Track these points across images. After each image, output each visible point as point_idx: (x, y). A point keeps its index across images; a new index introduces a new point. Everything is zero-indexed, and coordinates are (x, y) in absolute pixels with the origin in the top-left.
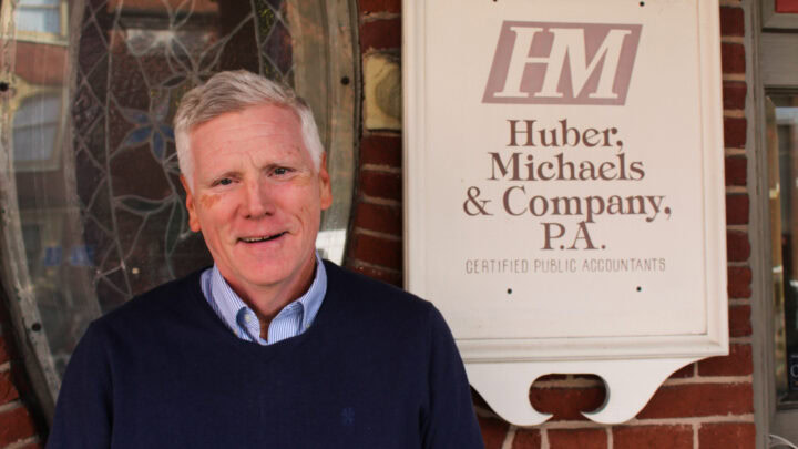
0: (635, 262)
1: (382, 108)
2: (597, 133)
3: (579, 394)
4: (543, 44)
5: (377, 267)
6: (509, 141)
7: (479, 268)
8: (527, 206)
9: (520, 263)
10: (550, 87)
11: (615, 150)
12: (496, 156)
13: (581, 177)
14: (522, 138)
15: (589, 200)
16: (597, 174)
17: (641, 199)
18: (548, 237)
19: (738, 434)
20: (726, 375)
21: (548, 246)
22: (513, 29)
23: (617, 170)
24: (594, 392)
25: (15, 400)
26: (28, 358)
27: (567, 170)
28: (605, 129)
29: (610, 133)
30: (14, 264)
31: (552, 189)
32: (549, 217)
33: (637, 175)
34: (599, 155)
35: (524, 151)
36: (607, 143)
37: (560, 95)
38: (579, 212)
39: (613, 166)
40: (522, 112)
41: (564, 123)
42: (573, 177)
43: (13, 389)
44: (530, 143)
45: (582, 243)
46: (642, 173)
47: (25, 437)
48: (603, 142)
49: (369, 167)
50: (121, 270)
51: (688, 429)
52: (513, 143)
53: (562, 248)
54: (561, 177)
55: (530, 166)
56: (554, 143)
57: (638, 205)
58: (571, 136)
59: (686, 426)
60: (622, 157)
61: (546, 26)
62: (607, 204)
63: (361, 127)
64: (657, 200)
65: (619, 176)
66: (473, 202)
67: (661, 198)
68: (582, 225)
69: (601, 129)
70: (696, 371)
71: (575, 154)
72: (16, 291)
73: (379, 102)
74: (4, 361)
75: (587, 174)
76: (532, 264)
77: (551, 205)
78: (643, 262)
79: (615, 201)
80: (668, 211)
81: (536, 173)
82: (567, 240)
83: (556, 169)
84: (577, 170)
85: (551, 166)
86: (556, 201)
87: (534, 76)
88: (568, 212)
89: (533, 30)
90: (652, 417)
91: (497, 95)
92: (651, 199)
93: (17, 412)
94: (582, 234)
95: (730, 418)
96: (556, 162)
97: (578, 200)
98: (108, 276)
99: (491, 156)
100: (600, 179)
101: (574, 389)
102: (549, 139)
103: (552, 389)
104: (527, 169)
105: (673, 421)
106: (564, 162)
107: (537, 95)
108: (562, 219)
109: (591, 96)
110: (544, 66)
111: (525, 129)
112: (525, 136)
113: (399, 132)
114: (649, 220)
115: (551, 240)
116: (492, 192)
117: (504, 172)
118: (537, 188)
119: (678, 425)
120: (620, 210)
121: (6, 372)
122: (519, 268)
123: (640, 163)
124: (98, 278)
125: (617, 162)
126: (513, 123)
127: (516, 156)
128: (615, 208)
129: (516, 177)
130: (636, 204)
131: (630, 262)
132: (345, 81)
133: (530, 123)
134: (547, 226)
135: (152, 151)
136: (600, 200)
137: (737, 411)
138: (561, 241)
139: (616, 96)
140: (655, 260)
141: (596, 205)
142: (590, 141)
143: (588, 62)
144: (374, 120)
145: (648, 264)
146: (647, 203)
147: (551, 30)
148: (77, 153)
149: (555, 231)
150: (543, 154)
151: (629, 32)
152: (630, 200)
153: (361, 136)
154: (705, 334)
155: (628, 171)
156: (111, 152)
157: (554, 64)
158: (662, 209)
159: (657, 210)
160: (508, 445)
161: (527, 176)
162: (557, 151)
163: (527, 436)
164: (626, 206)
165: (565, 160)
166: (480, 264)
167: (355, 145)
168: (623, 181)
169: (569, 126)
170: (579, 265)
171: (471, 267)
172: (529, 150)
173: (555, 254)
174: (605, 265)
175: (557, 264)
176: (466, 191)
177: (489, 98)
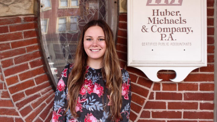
0: (184, 44)
1: (123, 8)
2: (174, 12)
5: (122, 45)
6: (152, 15)
7: (145, 44)
8: (157, 30)
9: (155, 43)
11: (179, 16)
12: (149, 18)
13: (170, 23)
14: (156, 14)
15: (172, 28)
16: (174, 22)
17: (185, 28)
18: (162, 37)
19: (210, 86)
20: (207, 72)
21: (162, 39)
24: (173, 74)
25: (44, 73)
26: (47, 64)
27: (167, 21)
29: (178, 12)
30: (44, 45)
31: (163, 26)
32: (162, 33)
33: (184, 23)
34: (175, 18)
35: (156, 17)
36: (177, 15)
37: (165, 3)
38: (170, 31)
39: (178, 20)
40: (156, 8)
41: (166, 10)
42: (168, 23)
43: (44, 71)
44: (158, 15)
45: (170, 39)
46: (186, 22)
47: (46, 81)
48: (176, 15)
49: (120, 22)
50: (68, 46)
51: (197, 84)
52: (154, 15)
53: (165, 40)
54: (165, 23)
55: (158, 21)
56: (164, 15)
57: (184, 30)
58: (168, 13)
59: (196, 84)
60: (181, 18)
62: (177, 29)
63: (119, 12)
64: (189, 29)
66: (144, 29)
67: (190, 28)
68: (170, 34)
69: (175, 11)
70: (199, 70)
71: (169, 17)
72: (45, 50)
73: (122, 7)
74: (42, 65)
75: (172, 22)
76: (158, 44)
78: (186, 44)
79: (179, 29)
80: (192, 31)
81: (159, 22)
82: (167, 38)
83: (164, 21)
84: (169, 21)
85: (163, 20)
86: (164, 29)
88: (167, 31)
90: (188, 81)
91: (150, 4)
92: (188, 28)
93: (45, 75)
94: (170, 37)
95: (208, 82)
97: (169, 28)
100: (175, 24)
101: (169, 74)
102: (162, 14)
103: (163, 74)
105: (193, 82)
107: (159, 3)
108: (165, 33)
109: (173, 3)
111: (157, 12)
113: (127, 13)
114: (187, 33)
116: (149, 27)
117: (151, 22)
118: (159, 26)
119: (194, 83)
120: (180, 31)
121: (42, 67)
122: (155, 45)
123: (185, 20)
124: (63, 48)
125: (179, 19)
126: (154, 10)
127: (154, 18)
128: (179, 30)
129: (154, 23)
130: (184, 29)
131: (182, 44)
132: (115, 2)
133: (158, 10)
134: (162, 35)
136: (175, 29)
137: (210, 81)
138: (165, 38)
139: (179, 3)
142: (173, 14)
144: (121, 11)
145: (187, 44)
146: (187, 29)
149: (164, 36)
150: (161, 18)
152: (183, 28)
153: (119, 15)
154: (201, 61)
155: (182, 21)
158: (191, 31)
159: (189, 31)
160: (152, 86)
161: (157, 23)
162: (164, 17)
163: (157, 85)
164: (181, 30)
165: (166, 19)
166: (145, 43)
167: (117, 17)
168: (181, 24)
169: (167, 11)
170: (170, 44)
171: (143, 44)
172: (158, 17)
173: (164, 41)
174: (176, 44)
175: (164, 44)
176: (142, 26)
177: (148, 5)
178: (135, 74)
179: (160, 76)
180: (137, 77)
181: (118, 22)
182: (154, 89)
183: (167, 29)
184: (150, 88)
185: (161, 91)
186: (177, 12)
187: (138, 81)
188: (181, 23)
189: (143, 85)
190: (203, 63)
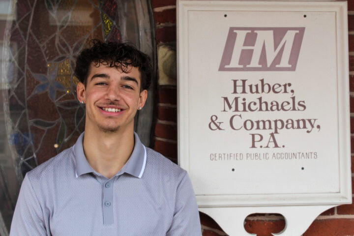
0: (301, 154)
1: (166, 74)
2: (280, 86)
3: (272, 223)
4: (251, 39)
6: (233, 91)
7: (217, 158)
8: (243, 125)
9: (238, 155)
10: (255, 62)
11: (290, 95)
12: (226, 99)
14: (239, 89)
15: (276, 122)
16: (280, 108)
17: (304, 121)
18: (253, 142)
20: (352, 214)
21: (253, 146)
22: (235, 31)
23: (291, 105)
24: (279, 223)
27: (264, 106)
28: (284, 84)
29: (287, 86)
31: (256, 116)
32: (254, 131)
33: (302, 108)
34: (281, 98)
35: (241, 96)
36: (285, 91)
37: (260, 66)
38: (270, 128)
39: (288, 103)
40: (239, 76)
41: (262, 81)
42: (267, 110)
44: (244, 92)
45: (272, 144)
46: (305, 107)
48: (283, 91)
50: (33, 158)
52: (235, 92)
53: (261, 147)
54: (261, 109)
55: (244, 104)
56: (257, 92)
57: (302, 124)
58: (266, 88)
60: (293, 98)
61: (253, 29)
62: (285, 124)
64: (312, 121)
65: (292, 109)
66: (214, 123)
67: (315, 120)
68: (272, 135)
69: (282, 83)
70: (336, 211)
71: (268, 97)
75: (274, 108)
76: (245, 156)
77: (255, 124)
78: (305, 155)
80: (318, 127)
81: (247, 108)
82: (264, 143)
83: (258, 105)
84: (269, 106)
85: (255, 104)
86: (258, 122)
87: (246, 56)
88: (264, 128)
89: (245, 32)
91: (226, 66)
92: (310, 121)
94: (272, 140)
96: (258, 102)
97: (270, 122)
98: (27, 161)
99: (223, 99)
100: (282, 110)
101: (269, 221)
102: (254, 89)
103: (257, 220)
104: (242, 105)
106: (262, 102)
107: (248, 66)
108: (261, 132)
109: (277, 66)
110: (252, 51)
111: (242, 84)
112: (242, 88)
114: (308, 132)
115: (255, 143)
116: (224, 118)
117: (230, 107)
118: (247, 115)
120: (293, 127)
122: (238, 158)
123: (304, 102)
124: (21, 162)
125: (291, 101)
126: (235, 81)
127: (236, 99)
128: (290, 126)
129: (237, 110)
130: (301, 123)
131: (298, 155)
133: (244, 81)
135: (49, 96)
136: (282, 122)
138: (261, 143)
139: (290, 66)
140: (311, 153)
141: (279, 124)
142: (276, 90)
143: (275, 49)
144: (163, 81)
145: (308, 156)
146: (307, 123)
147: (255, 31)
148: (10, 97)
149: (257, 138)
151: (298, 32)
152: (298, 121)
153: (156, 88)
154: (339, 192)
155: (297, 106)
156: (27, 97)
157: (257, 49)
158: (315, 126)
159: (313, 126)
161: (242, 109)
162: (258, 96)
164: (296, 125)
165: (263, 101)
166: (217, 155)
168: (294, 111)
169: (265, 83)
170: (270, 155)
171: (213, 157)
172: (244, 96)
173: (257, 150)
174: (284, 156)
175: (258, 155)
176: (210, 117)
177: (222, 68)
179: (250, 225)
181: (154, 106)
186: (285, 86)
188: (294, 109)
190: (343, 198)
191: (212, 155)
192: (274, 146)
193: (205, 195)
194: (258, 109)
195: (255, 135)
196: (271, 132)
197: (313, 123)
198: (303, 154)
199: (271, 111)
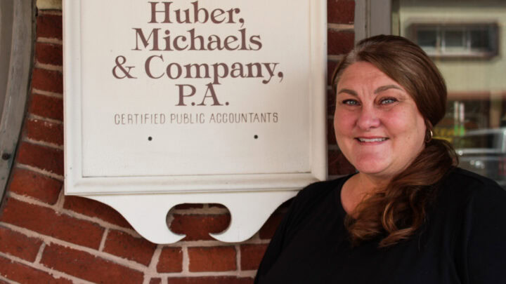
0: (253, 116)
2: (223, 12)
3: (212, 219)
5: (48, 119)
6: (150, 19)
7: (125, 120)
8: (165, 71)
9: (158, 116)
11: (238, 26)
12: (139, 31)
13: (209, 48)
14: (160, 17)
15: (216, 66)
16: (222, 45)
17: (258, 65)
18: (181, 96)
21: (181, 103)
23: (239, 42)
27: (197, 42)
28: (229, 9)
29: (234, 13)
31: (185, 57)
32: (183, 80)
33: (256, 46)
35: (163, 27)
36: (231, 21)
38: (207, 76)
39: (235, 39)
41: (195, 4)
42: (202, 48)
44: (167, 20)
45: (210, 101)
46: (260, 45)
48: (227, 20)
52: (153, 20)
53: (193, 104)
54: (193, 48)
55: (167, 39)
56: (187, 21)
57: (256, 71)
58: (202, 15)
60: (243, 31)
62: (230, 70)
63: (37, 8)
64: (272, 66)
65: (240, 47)
66: (120, 68)
67: (275, 64)
68: (210, 86)
69: (226, 9)
71: (205, 29)
75: (214, 45)
76: (168, 118)
77: (184, 71)
78: (259, 116)
79: (237, 67)
80: (280, 75)
81: (172, 44)
82: (198, 98)
83: (188, 41)
84: (206, 42)
85: (184, 39)
86: (188, 67)
88: (198, 76)
92: (267, 65)
94: (209, 93)
96: (188, 36)
97: (206, 66)
99: (135, 31)
100: (225, 49)
101: (209, 216)
102: (183, 17)
103: (191, 215)
104: (164, 41)
106: (195, 36)
108: (193, 81)
111: (163, 9)
112: (163, 15)
113: (61, 11)
114: (265, 82)
115: (184, 98)
116: (136, 60)
117: (146, 44)
118: (173, 56)
120: (241, 74)
122: (158, 120)
123: (258, 37)
125: (239, 36)
126: (154, 5)
127: (155, 31)
128: (237, 73)
129: (156, 48)
130: (255, 69)
131: (249, 116)
133: (167, 5)
136: (225, 66)
138: (192, 98)
140: (269, 114)
141: (221, 70)
142: (217, 19)
145: (264, 117)
146: (264, 69)
149: (187, 91)
150: (177, 29)
152: (250, 66)
153: (37, 15)
155: (248, 43)
158: (276, 73)
159: (272, 74)
160: (155, 259)
161: (165, 47)
162: (190, 26)
163: (171, 253)
164: (246, 71)
166: (126, 117)
167: (33, 22)
168: (244, 51)
169: (199, 7)
170: (207, 118)
171: (119, 119)
172: (167, 26)
173: (187, 109)
174: (228, 118)
175: (189, 117)
176: (115, 59)
178: (95, 220)
180: (103, 229)
181: (34, 41)
182: (160, 269)
183: (198, 67)
184: (147, 264)
185: (186, 272)
186: (230, 12)
187: (106, 242)
189: (124, 257)
191: (117, 116)
192: (213, 103)
193: (106, 177)
194: (189, 47)
195: (184, 87)
196: (208, 83)
197: (272, 69)
198: (256, 114)
199: (208, 51)
